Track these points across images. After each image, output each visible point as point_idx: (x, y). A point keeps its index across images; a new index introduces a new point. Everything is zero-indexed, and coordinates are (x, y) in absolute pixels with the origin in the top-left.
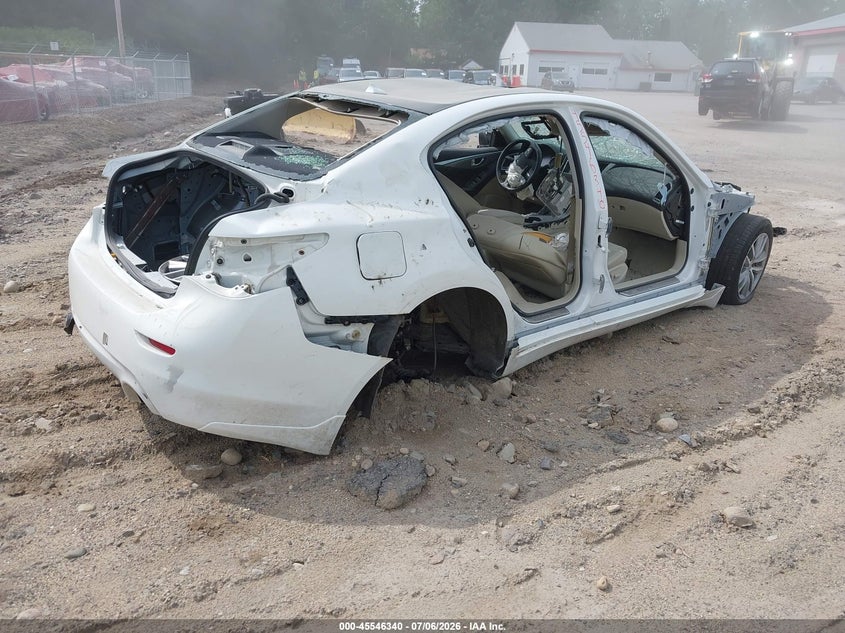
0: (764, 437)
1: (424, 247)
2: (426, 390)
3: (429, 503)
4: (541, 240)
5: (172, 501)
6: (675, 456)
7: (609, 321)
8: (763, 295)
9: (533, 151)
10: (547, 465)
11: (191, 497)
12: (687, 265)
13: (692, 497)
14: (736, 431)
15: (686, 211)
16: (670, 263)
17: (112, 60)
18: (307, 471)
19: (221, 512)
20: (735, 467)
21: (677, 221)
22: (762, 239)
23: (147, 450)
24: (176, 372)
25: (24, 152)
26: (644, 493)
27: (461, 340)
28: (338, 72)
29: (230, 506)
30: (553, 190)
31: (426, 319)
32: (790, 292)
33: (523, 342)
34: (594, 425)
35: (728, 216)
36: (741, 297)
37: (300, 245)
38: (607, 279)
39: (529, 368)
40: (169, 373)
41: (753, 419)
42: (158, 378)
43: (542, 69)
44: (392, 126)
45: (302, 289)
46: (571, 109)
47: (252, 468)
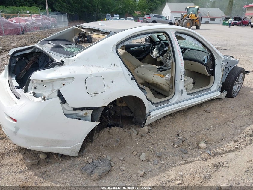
0: (239, 152)
1: (112, 82)
2: (117, 131)
3: (110, 178)
4: (160, 77)
5: (17, 174)
6: (205, 159)
7: (184, 105)
8: (241, 94)
9: (162, 45)
10: (156, 163)
11: (24, 173)
12: (214, 85)
13: (210, 178)
14: (228, 149)
15: (214, 66)
16: (208, 84)
17: (44, 16)
18: (68, 163)
19: (33, 180)
20: (227, 165)
21: (211, 69)
22: (241, 75)
23: (15, 152)
24: (17, 129)
25: (15, 44)
26: (191, 176)
27: (131, 112)
28: (112, 19)
29: (37, 177)
30: (167, 59)
31: (119, 105)
32: (251, 93)
33: (152, 114)
34: (176, 146)
35: (229, 67)
36: (234, 95)
37: (63, 82)
38: (184, 90)
39: (156, 122)
40: (15, 129)
41: (235, 144)
42: (11, 130)
43: (175, 17)
44: (103, 37)
45: (64, 98)
46: (171, 31)
47: (50, 160)
